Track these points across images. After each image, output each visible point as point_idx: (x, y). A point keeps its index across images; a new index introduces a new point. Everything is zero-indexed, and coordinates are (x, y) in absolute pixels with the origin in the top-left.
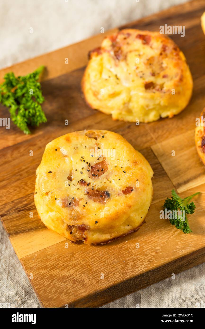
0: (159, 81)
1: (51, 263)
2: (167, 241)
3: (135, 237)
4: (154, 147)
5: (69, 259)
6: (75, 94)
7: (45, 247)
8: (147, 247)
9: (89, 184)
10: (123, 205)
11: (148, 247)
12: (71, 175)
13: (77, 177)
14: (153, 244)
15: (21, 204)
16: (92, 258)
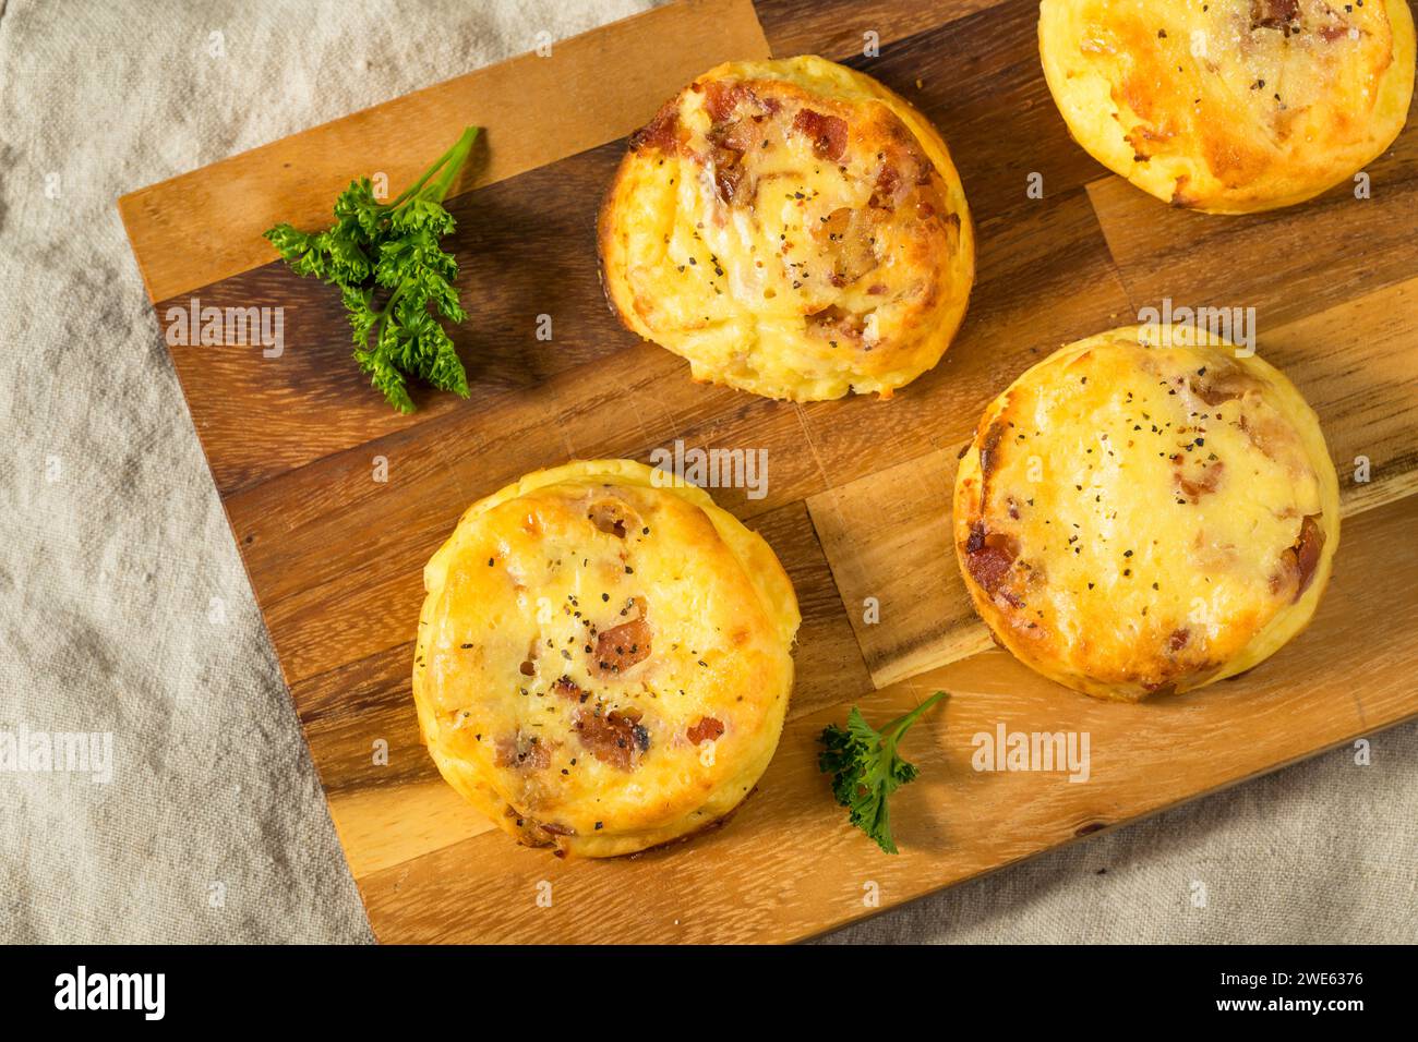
0: (856, 302)
2: (818, 861)
3: (719, 839)
4: (816, 503)
5: (506, 898)
7: (436, 845)
9: (584, 697)
10: (688, 780)
12: (532, 656)
13: (552, 665)
15: (369, 681)
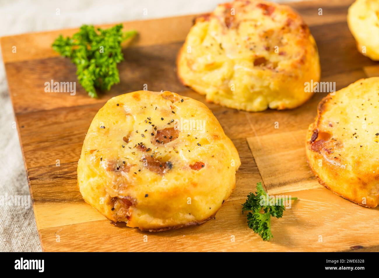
0: (273, 58)
1: (78, 241)
2: (238, 245)
3: (196, 233)
4: (250, 140)
5: (102, 242)
6: (166, 67)
7: (76, 222)
8: (209, 247)
9: (149, 150)
10: (187, 181)
11: (211, 248)
12: (128, 136)
13: (135, 140)
14: (218, 245)
15: (60, 171)
16: (133, 246)
